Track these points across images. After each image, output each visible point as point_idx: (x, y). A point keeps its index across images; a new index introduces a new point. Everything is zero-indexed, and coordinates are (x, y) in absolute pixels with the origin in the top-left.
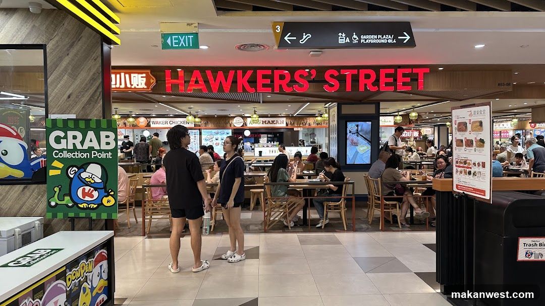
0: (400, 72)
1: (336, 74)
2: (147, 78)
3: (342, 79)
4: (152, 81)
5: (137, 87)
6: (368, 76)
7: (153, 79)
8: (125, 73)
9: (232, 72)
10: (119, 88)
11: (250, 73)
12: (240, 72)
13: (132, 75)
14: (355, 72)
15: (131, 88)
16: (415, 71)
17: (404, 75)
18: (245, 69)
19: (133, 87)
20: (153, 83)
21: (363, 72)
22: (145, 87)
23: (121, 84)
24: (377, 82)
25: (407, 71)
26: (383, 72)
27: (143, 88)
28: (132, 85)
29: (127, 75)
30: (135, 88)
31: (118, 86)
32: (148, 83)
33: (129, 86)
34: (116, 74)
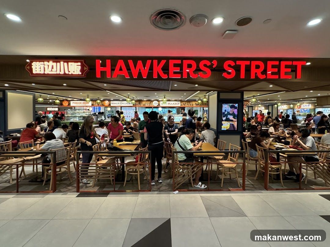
0: (283, 64)
1: (233, 64)
2: (82, 66)
3: (237, 69)
4: (85, 68)
5: (73, 73)
6: (258, 67)
7: (86, 67)
8: (64, 62)
9: (149, 62)
10: (59, 74)
11: (163, 62)
12: (155, 62)
13: (70, 63)
14: (248, 63)
15: (68, 74)
16: (295, 63)
17: (287, 67)
18: (159, 59)
19: (70, 73)
20: (86, 70)
21: (254, 63)
22: (80, 73)
23: (60, 71)
24: (265, 72)
25: (290, 63)
26: (270, 64)
27: (79, 75)
28: (69, 72)
29: (66, 64)
30: (72, 74)
31: (58, 72)
32: (82, 70)
33: (67, 72)
34: (57, 62)
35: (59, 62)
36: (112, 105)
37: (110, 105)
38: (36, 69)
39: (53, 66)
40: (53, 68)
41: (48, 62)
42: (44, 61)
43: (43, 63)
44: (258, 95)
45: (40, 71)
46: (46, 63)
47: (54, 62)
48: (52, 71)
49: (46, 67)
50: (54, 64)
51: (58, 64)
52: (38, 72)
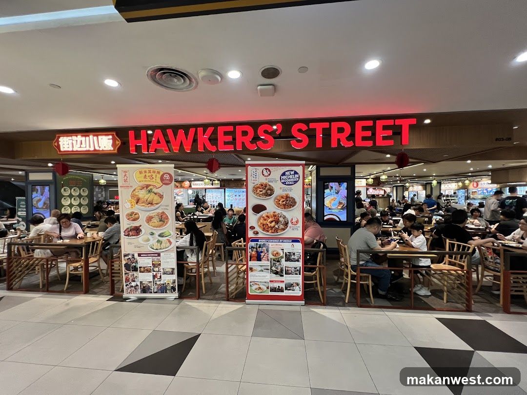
0: (380, 124)
1: (304, 127)
2: (114, 139)
3: (311, 135)
4: (117, 142)
5: (105, 149)
6: (341, 130)
7: (118, 141)
8: (94, 135)
9: (192, 130)
10: (89, 151)
11: (211, 129)
12: (200, 130)
13: (100, 137)
14: (326, 125)
15: (99, 151)
16: (398, 122)
17: (385, 128)
18: (205, 126)
19: (101, 149)
20: (118, 144)
21: (335, 126)
22: (112, 149)
23: (90, 147)
24: (352, 137)
25: (390, 122)
26: (359, 125)
27: (110, 150)
28: (100, 147)
29: (95, 138)
30: (103, 150)
31: (88, 148)
32: (114, 145)
33: (97, 148)
34: (85, 136)
35: (88, 136)
36: (193, 187)
37: (190, 186)
38: (64, 146)
39: (81, 141)
40: (81, 144)
41: (77, 136)
42: (71, 136)
43: (70, 138)
44: (389, 168)
45: (69, 148)
46: (74, 138)
47: (82, 136)
48: (80, 147)
49: (74, 142)
50: (83, 138)
51: (87, 138)
52: (66, 149)
